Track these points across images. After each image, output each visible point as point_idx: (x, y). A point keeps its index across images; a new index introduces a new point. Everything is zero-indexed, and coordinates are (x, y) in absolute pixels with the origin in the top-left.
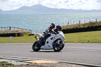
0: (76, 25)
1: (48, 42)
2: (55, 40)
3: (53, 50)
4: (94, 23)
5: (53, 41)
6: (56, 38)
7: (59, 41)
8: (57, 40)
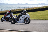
0: (5, 11)
1: (21, 19)
2: (25, 18)
3: (24, 23)
4: (14, 10)
5: (24, 18)
6: (26, 17)
7: (27, 19)
8: (26, 18)
